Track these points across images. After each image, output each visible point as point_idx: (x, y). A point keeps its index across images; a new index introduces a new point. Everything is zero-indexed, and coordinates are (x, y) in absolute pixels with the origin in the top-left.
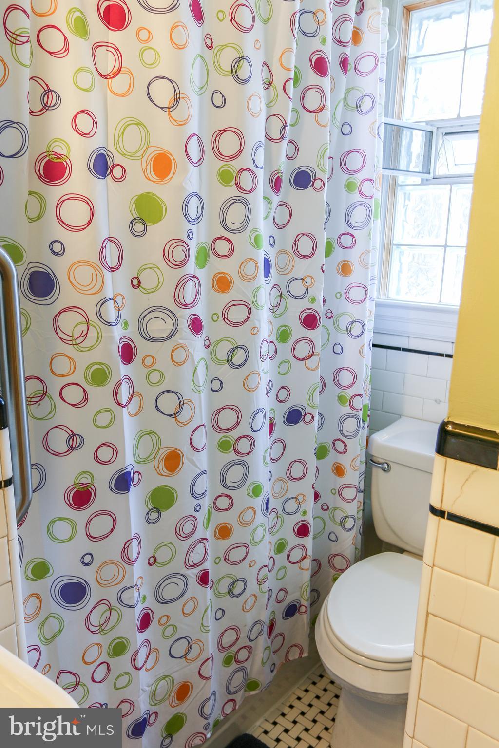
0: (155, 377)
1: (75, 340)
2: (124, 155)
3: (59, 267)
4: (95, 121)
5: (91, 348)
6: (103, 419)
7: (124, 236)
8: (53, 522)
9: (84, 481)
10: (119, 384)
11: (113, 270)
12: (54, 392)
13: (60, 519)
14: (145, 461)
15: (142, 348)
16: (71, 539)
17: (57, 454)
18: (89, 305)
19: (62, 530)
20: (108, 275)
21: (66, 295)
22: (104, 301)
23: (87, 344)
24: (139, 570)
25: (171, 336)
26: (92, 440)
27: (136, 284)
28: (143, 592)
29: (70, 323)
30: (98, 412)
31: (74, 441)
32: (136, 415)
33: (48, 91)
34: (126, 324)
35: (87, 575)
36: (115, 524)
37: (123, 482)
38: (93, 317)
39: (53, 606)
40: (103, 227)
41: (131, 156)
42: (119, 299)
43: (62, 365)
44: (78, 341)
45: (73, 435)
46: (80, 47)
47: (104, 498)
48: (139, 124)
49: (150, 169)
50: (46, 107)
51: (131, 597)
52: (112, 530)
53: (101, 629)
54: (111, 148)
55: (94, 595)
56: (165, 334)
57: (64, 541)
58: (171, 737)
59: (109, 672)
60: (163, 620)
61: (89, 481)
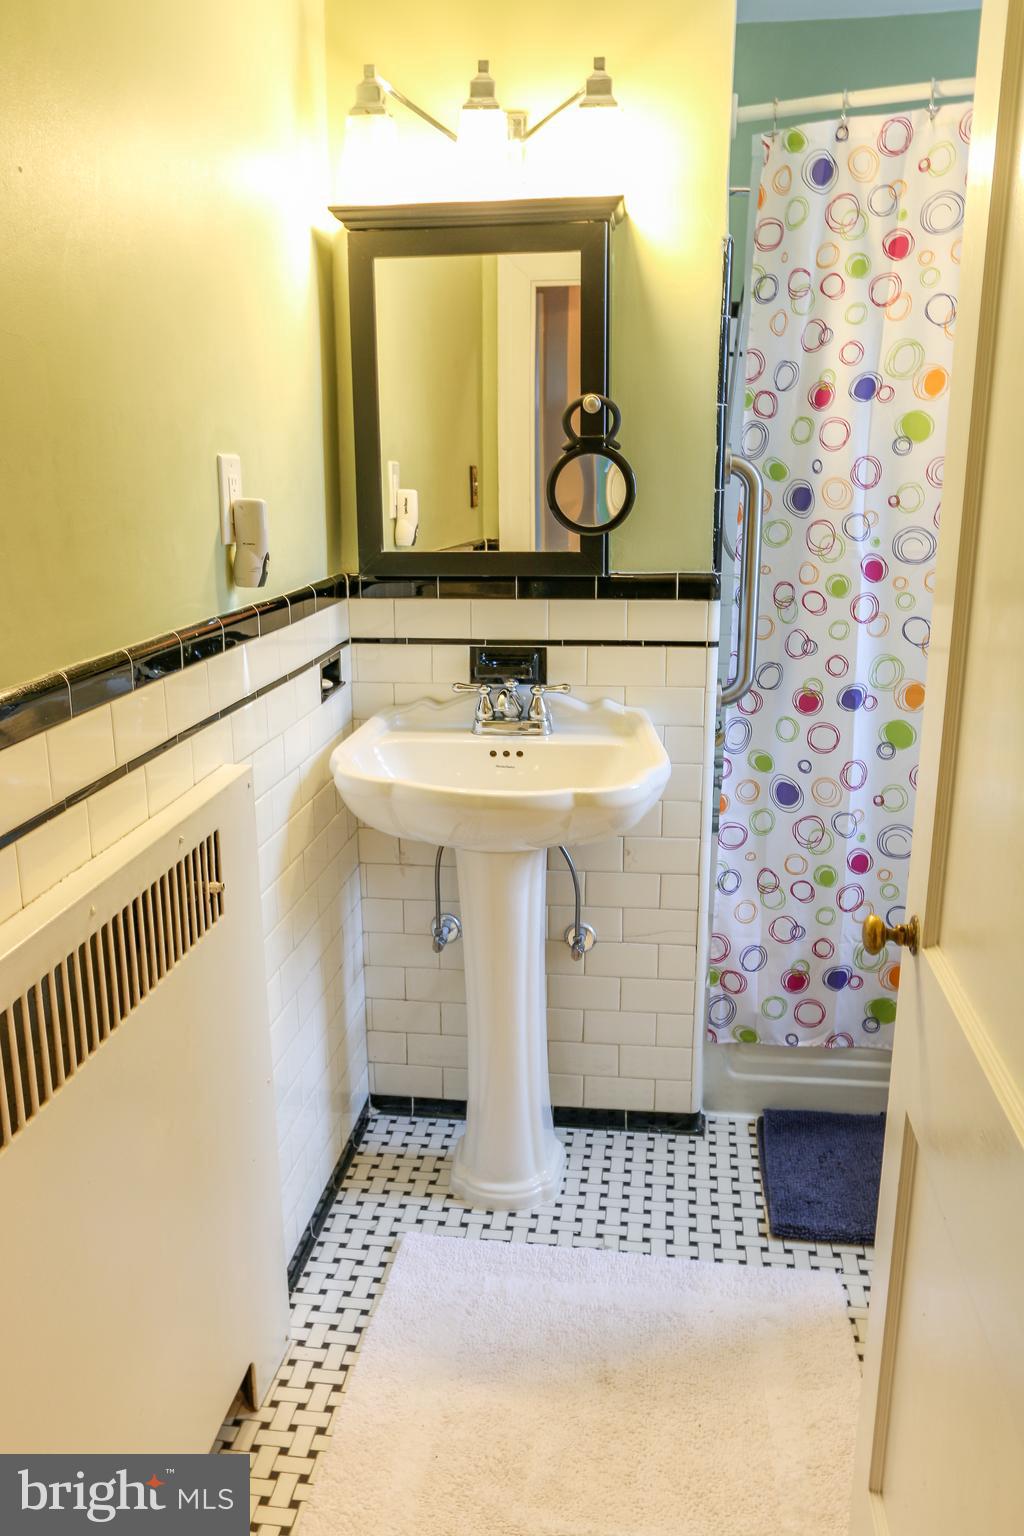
0: (905, 601)
1: (820, 552)
2: (894, 376)
3: (817, 485)
4: (862, 350)
5: (835, 560)
6: (839, 631)
7: (885, 455)
8: (781, 720)
9: (813, 687)
10: (858, 598)
11: (866, 487)
12: (798, 599)
13: (787, 718)
14: (884, 688)
15: (894, 568)
16: (792, 740)
17: (793, 656)
18: (836, 519)
19: (787, 729)
20: (860, 493)
21: (818, 509)
22: (852, 516)
23: (829, 556)
24: (858, 801)
25: (926, 559)
26: (827, 649)
27: (895, 502)
28: (862, 828)
29: (819, 535)
30: (835, 623)
31: (809, 646)
32: (879, 636)
33: (825, 329)
34: (877, 542)
35: (803, 782)
36: (838, 740)
37: (851, 699)
38: (839, 531)
39: (769, 801)
40: (859, 446)
41: (902, 376)
42: (870, 517)
43: (808, 573)
44: (824, 552)
45: (808, 640)
46: (856, 288)
47: (830, 710)
48: (914, 344)
49: (922, 385)
50: (822, 343)
51: (848, 825)
52: (835, 747)
53: (810, 845)
54: (881, 371)
55: (806, 806)
56: (921, 557)
57: (787, 741)
58: (878, 1024)
59: (812, 895)
60: (884, 875)
61: (818, 689)
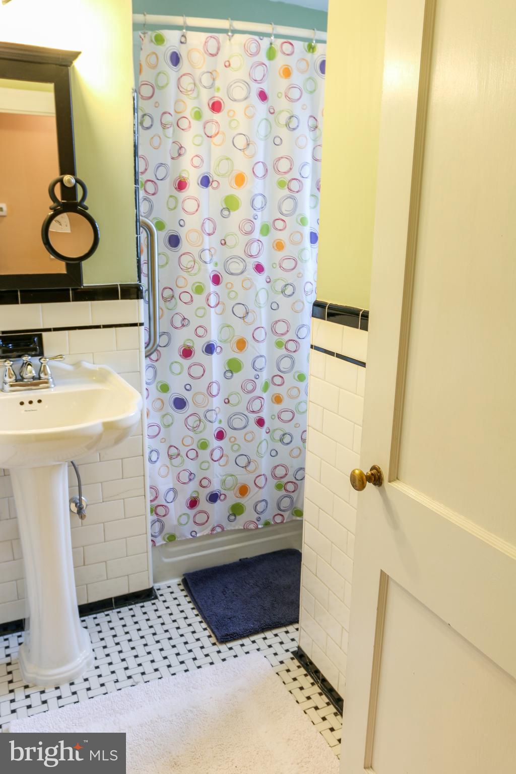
0: (232, 295)
1: (187, 270)
2: (219, 176)
3: (182, 233)
4: (202, 160)
5: (195, 274)
6: (201, 312)
7: (217, 218)
8: (172, 363)
9: (189, 344)
10: (209, 295)
11: (209, 235)
12: (177, 296)
13: (176, 362)
14: (225, 341)
15: (225, 278)
16: (180, 373)
17: (176, 328)
18: (195, 251)
19: (176, 368)
20: (206, 238)
21: (184, 246)
22: (203, 250)
23: (192, 272)
24: (217, 402)
25: (242, 272)
26: (195, 322)
27: (224, 243)
28: (219, 417)
29: (186, 260)
30: (198, 309)
31: (185, 322)
32: (220, 314)
33: (181, 147)
34: (216, 264)
35: (187, 396)
36: (204, 372)
37: (210, 349)
38: (197, 259)
39: (170, 408)
40: (204, 213)
41: (223, 176)
42: (213, 251)
43: (181, 282)
44: (189, 270)
45: (184, 319)
46: (197, 126)
47: (199, 354)
48: (228, 159)
49: (233, 181)
50: (180, 155)
51: (212, 416)
52: (203, 375)
53: (194, 429)
54: (212, 172)
55: (190, 409)
56: (239, 271)
57: (177, 374)
58: (235, 516)
59: (197, 456)
60: (233, 439)
61: (191, 345)
